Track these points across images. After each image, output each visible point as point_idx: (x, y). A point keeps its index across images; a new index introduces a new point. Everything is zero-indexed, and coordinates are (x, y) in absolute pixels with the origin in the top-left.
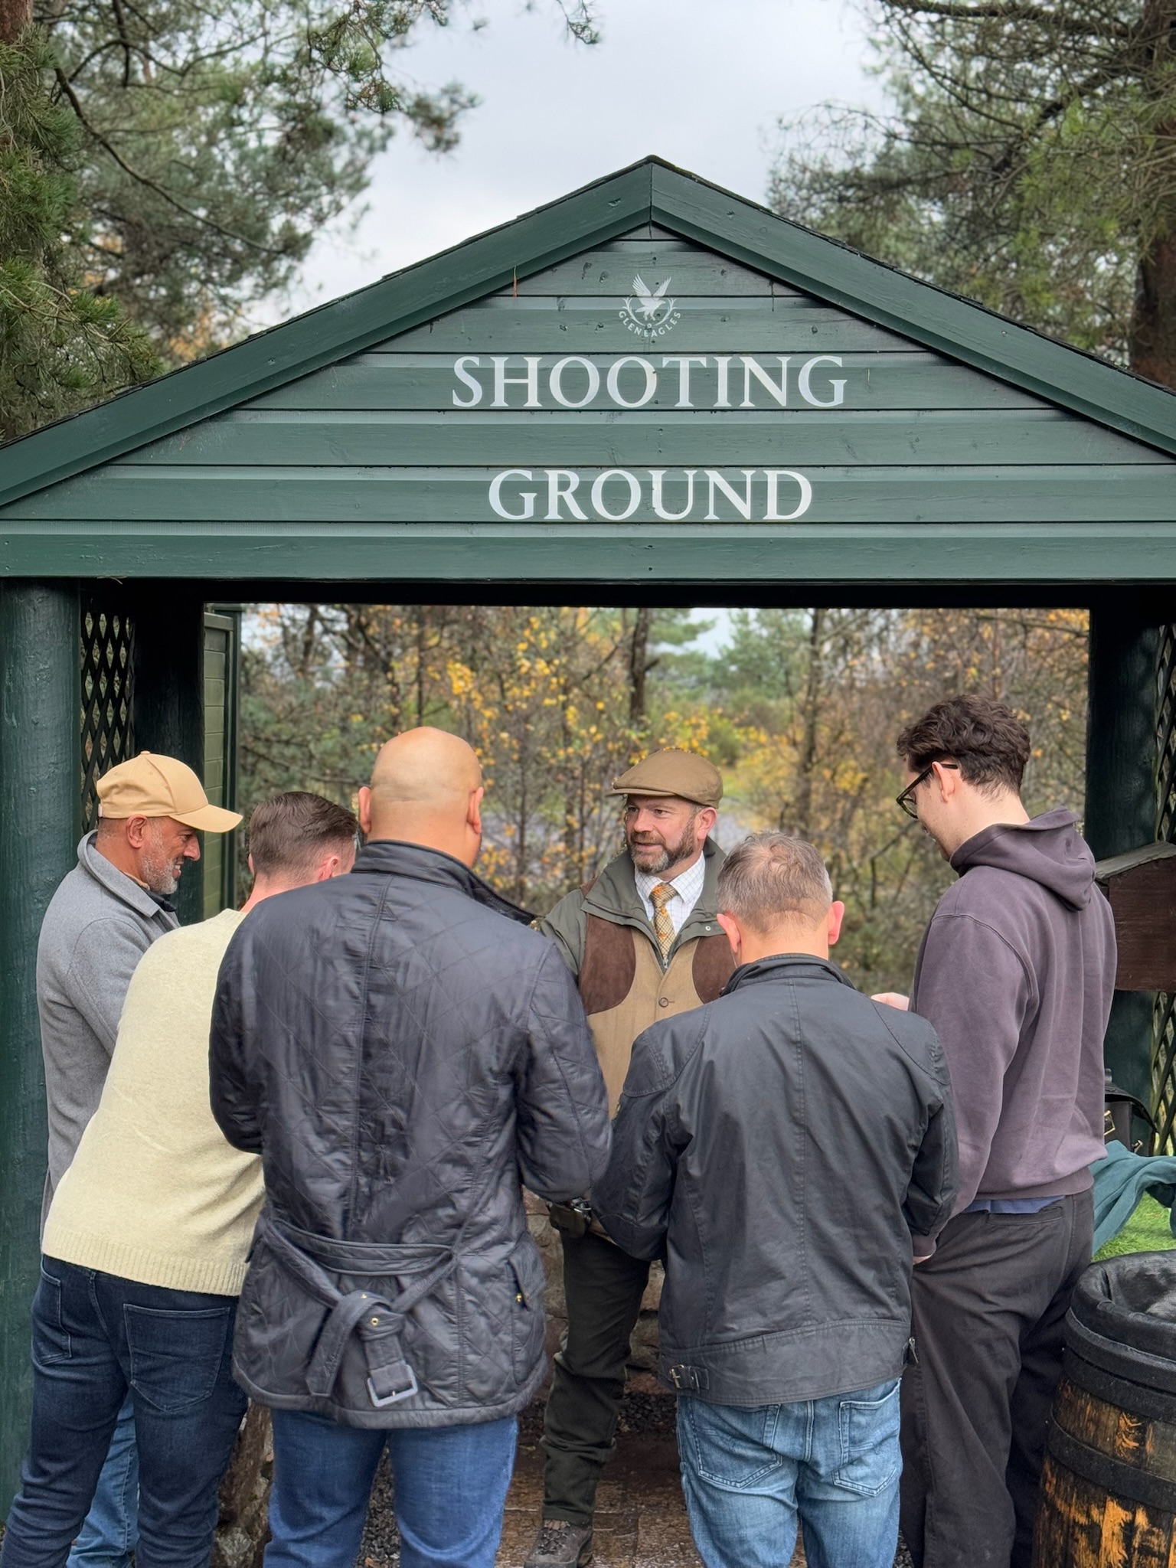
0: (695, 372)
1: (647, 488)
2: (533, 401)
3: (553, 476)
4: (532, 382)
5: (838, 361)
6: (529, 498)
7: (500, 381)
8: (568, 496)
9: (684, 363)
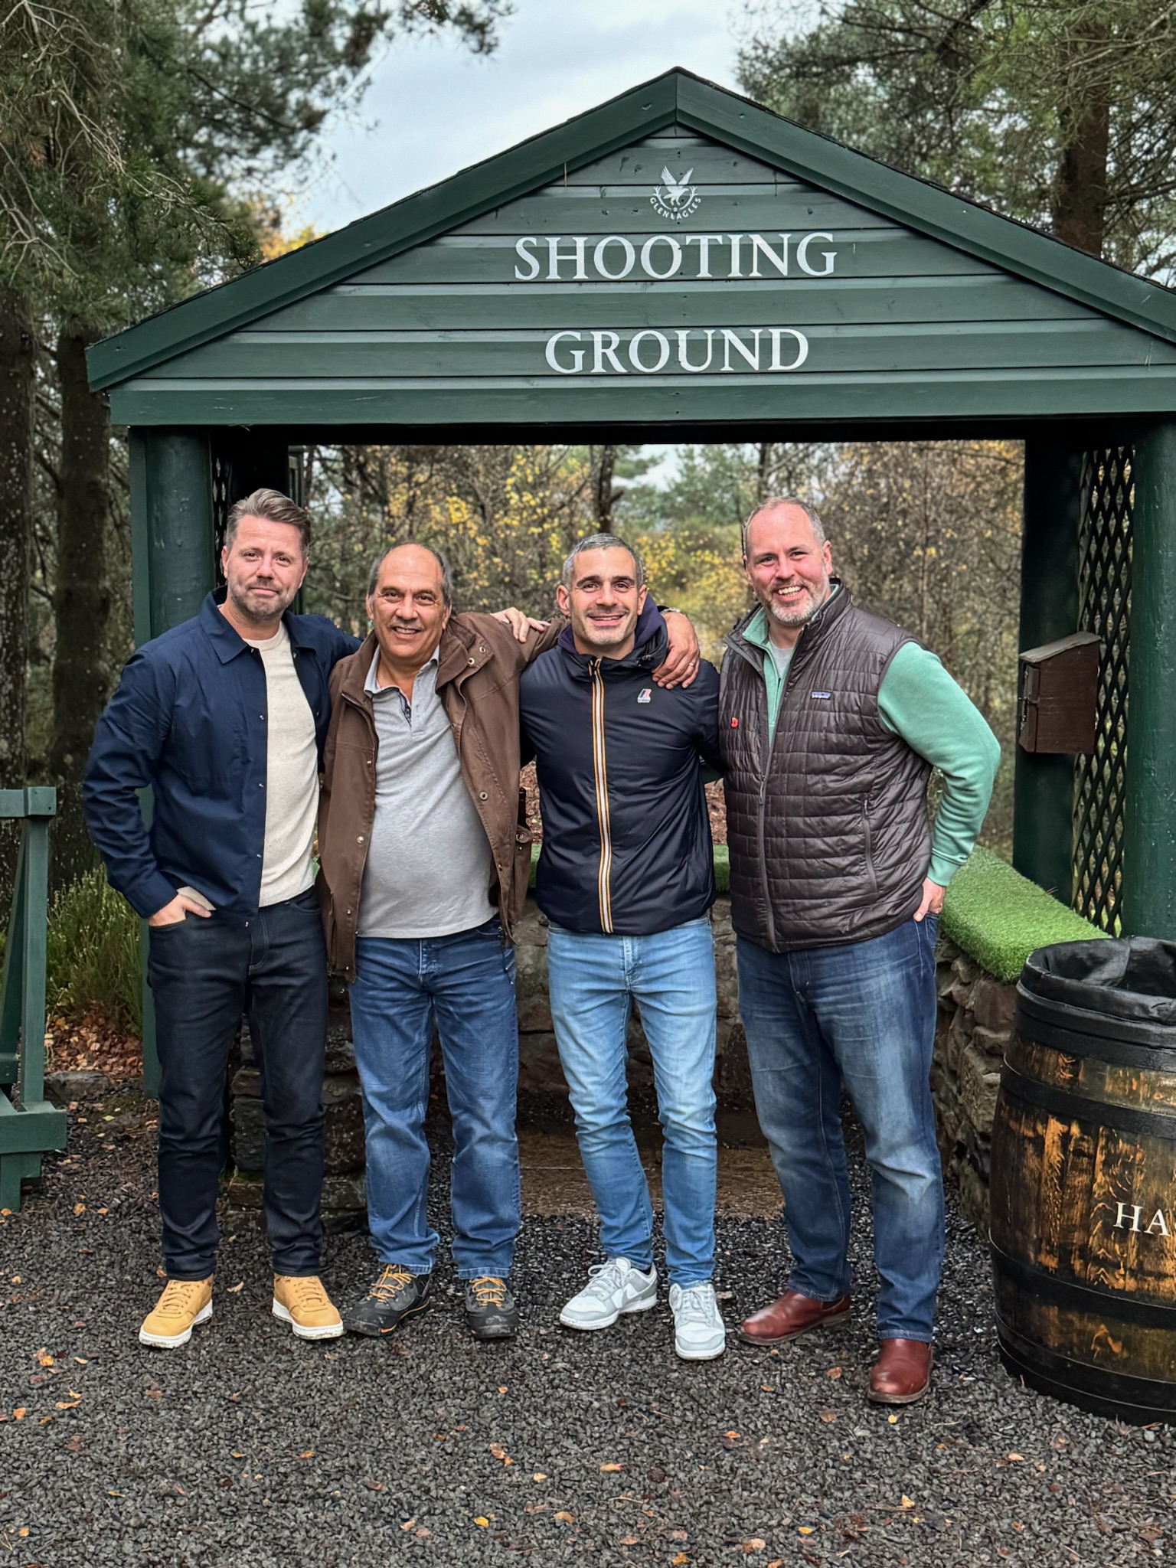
0: (713, 248)
1: (674, 345)
2: (581, 274)
3: (598, 336)
4: (580, 257)
5: (829, 237)
6: (578, 355)
7: (554, 258)
8: (610, 352)
9: (704, 241)
